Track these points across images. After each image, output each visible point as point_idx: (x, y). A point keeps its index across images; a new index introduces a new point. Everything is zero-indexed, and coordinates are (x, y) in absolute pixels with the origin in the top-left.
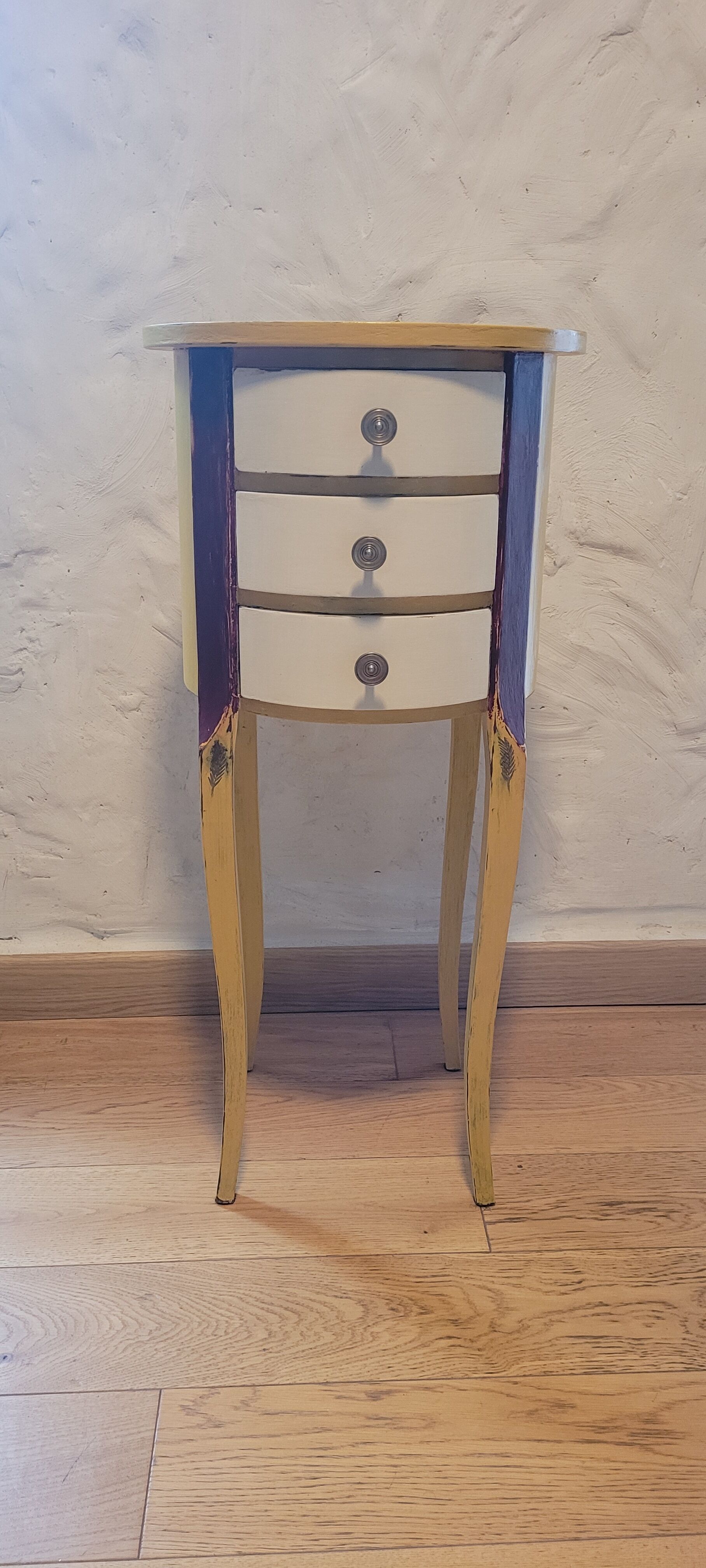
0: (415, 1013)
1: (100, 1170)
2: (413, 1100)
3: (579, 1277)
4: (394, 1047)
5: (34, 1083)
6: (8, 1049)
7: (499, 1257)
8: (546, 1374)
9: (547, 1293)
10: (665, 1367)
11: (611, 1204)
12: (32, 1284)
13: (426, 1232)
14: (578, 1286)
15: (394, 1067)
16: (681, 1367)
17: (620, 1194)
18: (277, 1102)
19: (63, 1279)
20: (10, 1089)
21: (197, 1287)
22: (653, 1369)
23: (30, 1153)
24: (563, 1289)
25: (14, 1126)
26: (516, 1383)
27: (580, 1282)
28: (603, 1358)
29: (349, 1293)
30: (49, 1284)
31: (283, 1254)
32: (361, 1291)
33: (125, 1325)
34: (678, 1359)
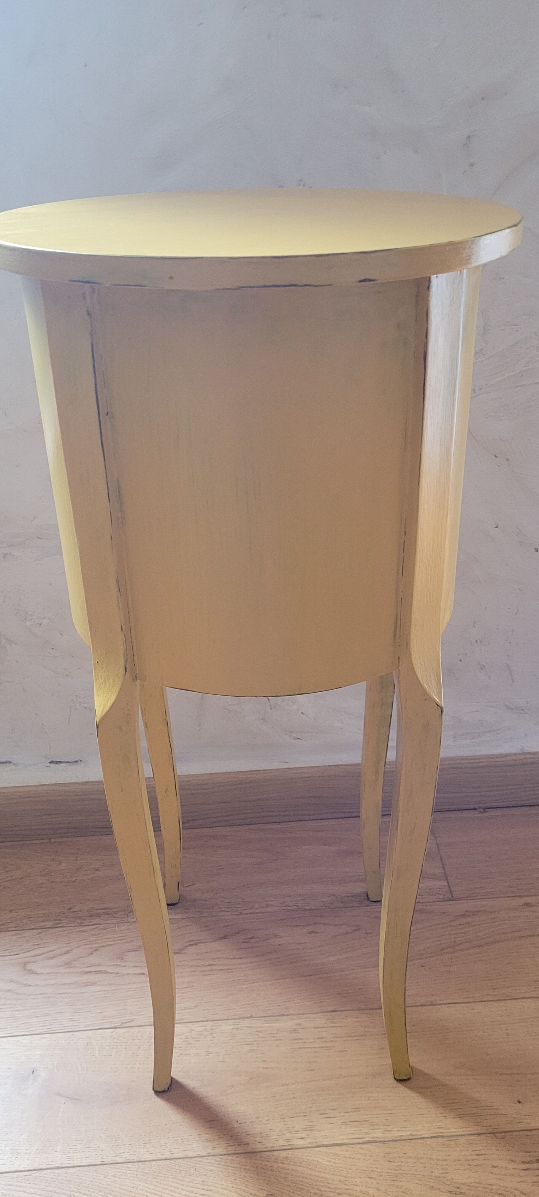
0: (452, 815)
1: (197, 1027)
2: (472, 926)
4: (441, 859)
5: (116, 915)
6: (86, 873)
12: (156, 1184)
13: (519, 1102)
15: (446, 884)
18: (347, 933)
19: (185, 1177)
20: (96, 924)
21: (314, 1184)
23: (126, 1007)
25: (106, 972)
29: (462, 1187)
30: (173, 1184)
31: (390, 1136)
32: (472, 1184)
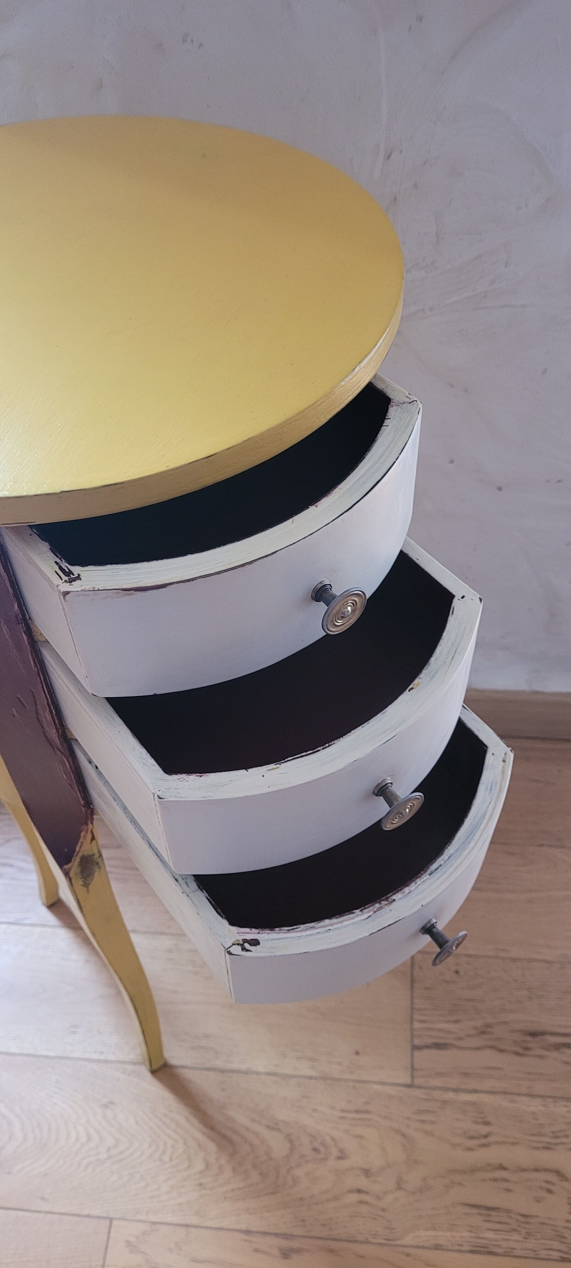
3: (484, 1130)
7: (419, 1093)
8: (437, 1247)
9: (454, 1146)
10: (543, 1254)
11: (533, 1034)
12: (17, 1075)
14: (483, 1141)
16: (556, 1255)
17: (546, 1022)
22: (531, 1254)
24: (470, 1143)
26: (408, 1255)
27: (486, 1136)
28: (490, 1235)
30: (30, 1078)
33: (89, 1138)
34: (556, 1245)
